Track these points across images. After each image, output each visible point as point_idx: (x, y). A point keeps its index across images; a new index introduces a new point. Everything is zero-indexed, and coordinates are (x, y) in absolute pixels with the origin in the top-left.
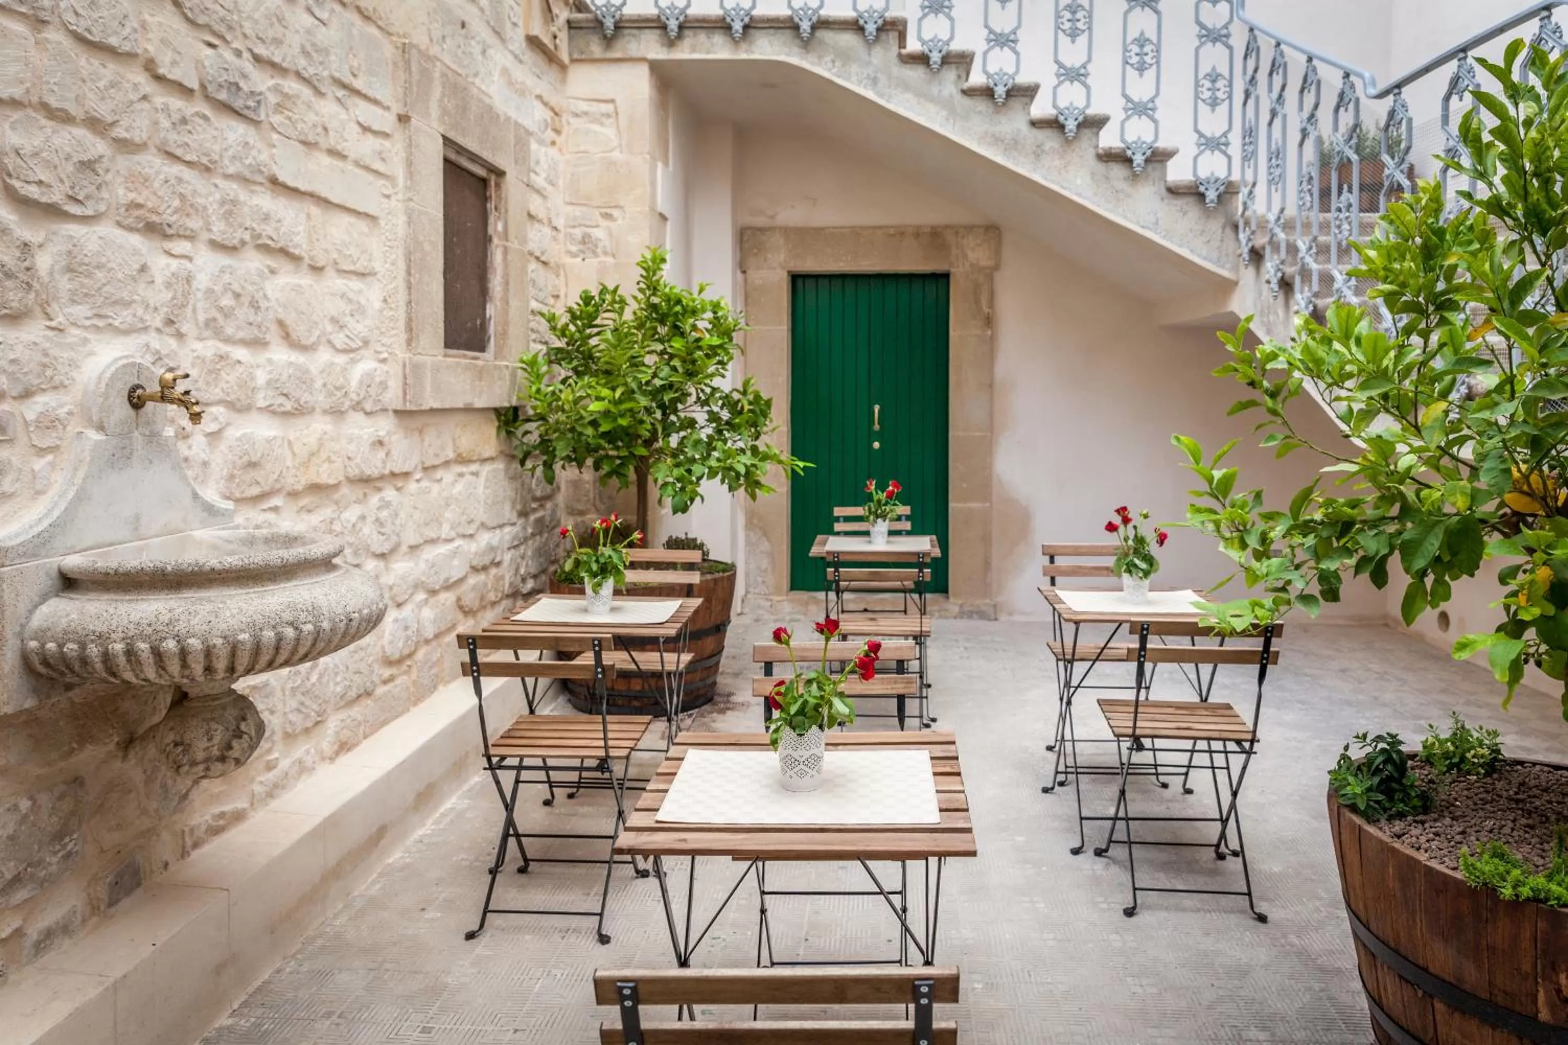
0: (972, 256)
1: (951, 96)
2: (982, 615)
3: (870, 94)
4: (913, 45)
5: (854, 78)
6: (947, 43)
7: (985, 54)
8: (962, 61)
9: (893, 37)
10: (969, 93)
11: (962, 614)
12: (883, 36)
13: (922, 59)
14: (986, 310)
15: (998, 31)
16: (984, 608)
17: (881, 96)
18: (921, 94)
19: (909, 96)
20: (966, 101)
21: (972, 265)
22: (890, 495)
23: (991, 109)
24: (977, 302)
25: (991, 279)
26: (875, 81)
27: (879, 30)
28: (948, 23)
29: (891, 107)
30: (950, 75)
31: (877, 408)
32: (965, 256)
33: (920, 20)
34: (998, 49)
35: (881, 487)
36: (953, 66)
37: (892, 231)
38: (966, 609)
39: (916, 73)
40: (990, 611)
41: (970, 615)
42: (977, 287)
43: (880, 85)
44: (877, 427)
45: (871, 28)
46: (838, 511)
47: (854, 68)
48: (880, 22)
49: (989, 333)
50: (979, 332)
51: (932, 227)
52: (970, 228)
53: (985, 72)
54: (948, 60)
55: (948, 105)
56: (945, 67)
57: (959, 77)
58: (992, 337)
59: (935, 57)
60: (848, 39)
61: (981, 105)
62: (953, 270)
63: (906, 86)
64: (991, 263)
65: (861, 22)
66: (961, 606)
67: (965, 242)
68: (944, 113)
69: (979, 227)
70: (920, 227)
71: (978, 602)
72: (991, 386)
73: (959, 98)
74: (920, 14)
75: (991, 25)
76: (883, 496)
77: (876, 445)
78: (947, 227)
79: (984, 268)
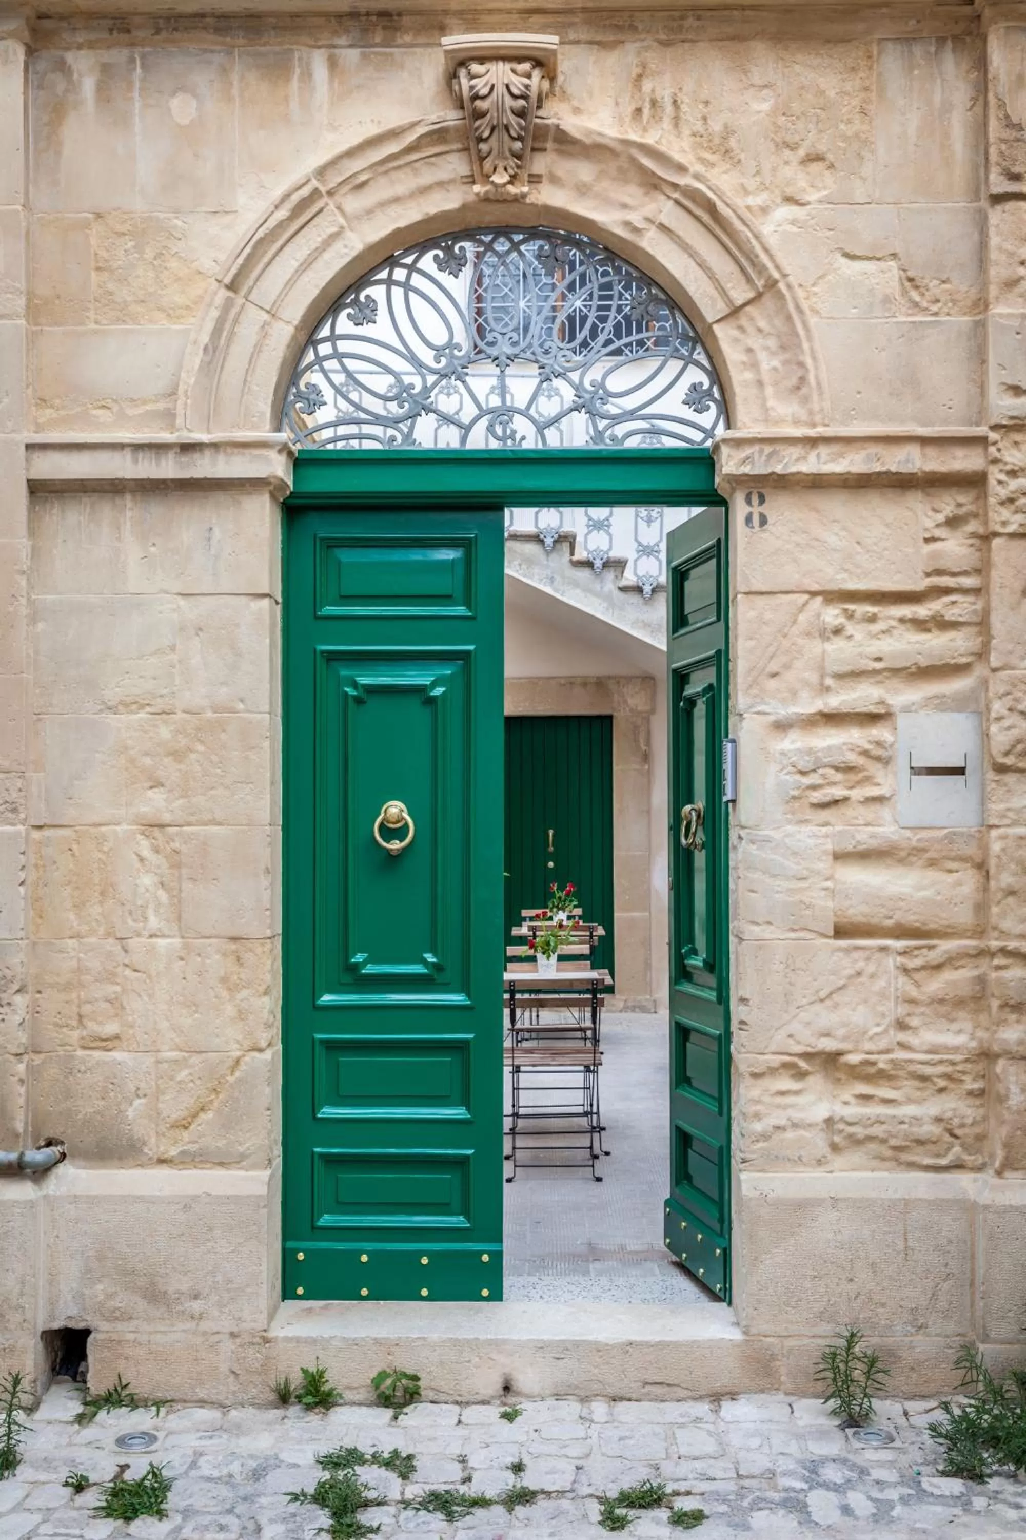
0: (630, 701)
1: (610, 592)
2: (643, 1009)
3: (548, 590)
4: (581, 554)
5: (536, 577)
6: (607, 553)
7: (636, 561)
8: (619, 565)
9: (566, 546)
10: (624, 589)
11: (625, 1009)
12: (558, 546)
13: (589, 564)
14: (644, 748)
15: (645, 544)
16: (644, 1004)
17: (557, 591)
18: (587, 590)
19: (578, 591)
20: (622, 595)
21: (631, 710)
22: (568, 894)
23: (641, 601)
24: (636, 741)
25: (648, 720)
26: (552, 580)
27: (555, 542)
28: (607, 537)
29: (564, 599)
30: (610, 575)
31: (551, 833)
32: (625, 702)
33: (587, 535)
34: (645, 557)
35: (561, 888)
36: (612, 569)
37: (563, 681)
38: (630, 1004)
39: (584, 574)
40: (650, 1006)
41: (633, 1009)
42: (636, 729)
43: (556, 583)
44: (551, 849)
45: (549, 541)
46: (525, 913)
47: (536, 570)
48: (556, 536)
49: (647, 767)
50: (638, 767)
51: (598, 678)
52: (629, 679)
53: (635, 574)
54: (607, 564)
55: (608, 598)
56: (606, 569)
57: (616, 577)
58: (649, 771)
59: (598, 563)
60: (531, 548)
61: (634, 598)
62: (615, 714)
63: (576, 584)
64: (648, 708)
65: (542, 537)
66: (626, 1001)
67: (625, 690)
68: (605, 605)
69: (637, 677)
70: (586, 677)
71: (639, 998)
72: (649, 812)
73: (616, 592)
74: (586, 531)
75: (640, 539)
76: (563, 894)
77: (551, 864)
78: (609, 677)
79: (641, 712)
